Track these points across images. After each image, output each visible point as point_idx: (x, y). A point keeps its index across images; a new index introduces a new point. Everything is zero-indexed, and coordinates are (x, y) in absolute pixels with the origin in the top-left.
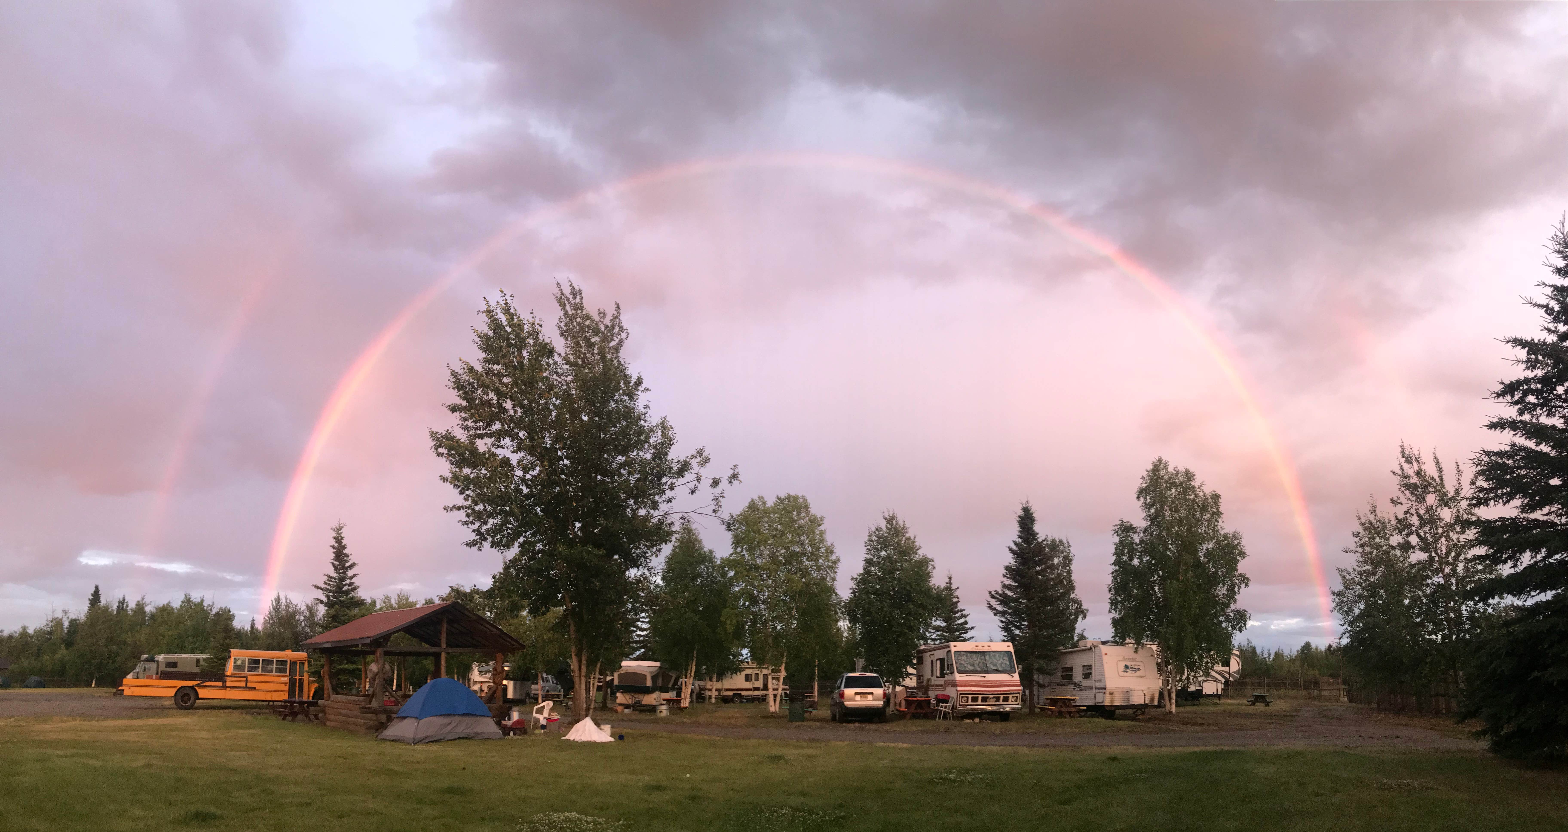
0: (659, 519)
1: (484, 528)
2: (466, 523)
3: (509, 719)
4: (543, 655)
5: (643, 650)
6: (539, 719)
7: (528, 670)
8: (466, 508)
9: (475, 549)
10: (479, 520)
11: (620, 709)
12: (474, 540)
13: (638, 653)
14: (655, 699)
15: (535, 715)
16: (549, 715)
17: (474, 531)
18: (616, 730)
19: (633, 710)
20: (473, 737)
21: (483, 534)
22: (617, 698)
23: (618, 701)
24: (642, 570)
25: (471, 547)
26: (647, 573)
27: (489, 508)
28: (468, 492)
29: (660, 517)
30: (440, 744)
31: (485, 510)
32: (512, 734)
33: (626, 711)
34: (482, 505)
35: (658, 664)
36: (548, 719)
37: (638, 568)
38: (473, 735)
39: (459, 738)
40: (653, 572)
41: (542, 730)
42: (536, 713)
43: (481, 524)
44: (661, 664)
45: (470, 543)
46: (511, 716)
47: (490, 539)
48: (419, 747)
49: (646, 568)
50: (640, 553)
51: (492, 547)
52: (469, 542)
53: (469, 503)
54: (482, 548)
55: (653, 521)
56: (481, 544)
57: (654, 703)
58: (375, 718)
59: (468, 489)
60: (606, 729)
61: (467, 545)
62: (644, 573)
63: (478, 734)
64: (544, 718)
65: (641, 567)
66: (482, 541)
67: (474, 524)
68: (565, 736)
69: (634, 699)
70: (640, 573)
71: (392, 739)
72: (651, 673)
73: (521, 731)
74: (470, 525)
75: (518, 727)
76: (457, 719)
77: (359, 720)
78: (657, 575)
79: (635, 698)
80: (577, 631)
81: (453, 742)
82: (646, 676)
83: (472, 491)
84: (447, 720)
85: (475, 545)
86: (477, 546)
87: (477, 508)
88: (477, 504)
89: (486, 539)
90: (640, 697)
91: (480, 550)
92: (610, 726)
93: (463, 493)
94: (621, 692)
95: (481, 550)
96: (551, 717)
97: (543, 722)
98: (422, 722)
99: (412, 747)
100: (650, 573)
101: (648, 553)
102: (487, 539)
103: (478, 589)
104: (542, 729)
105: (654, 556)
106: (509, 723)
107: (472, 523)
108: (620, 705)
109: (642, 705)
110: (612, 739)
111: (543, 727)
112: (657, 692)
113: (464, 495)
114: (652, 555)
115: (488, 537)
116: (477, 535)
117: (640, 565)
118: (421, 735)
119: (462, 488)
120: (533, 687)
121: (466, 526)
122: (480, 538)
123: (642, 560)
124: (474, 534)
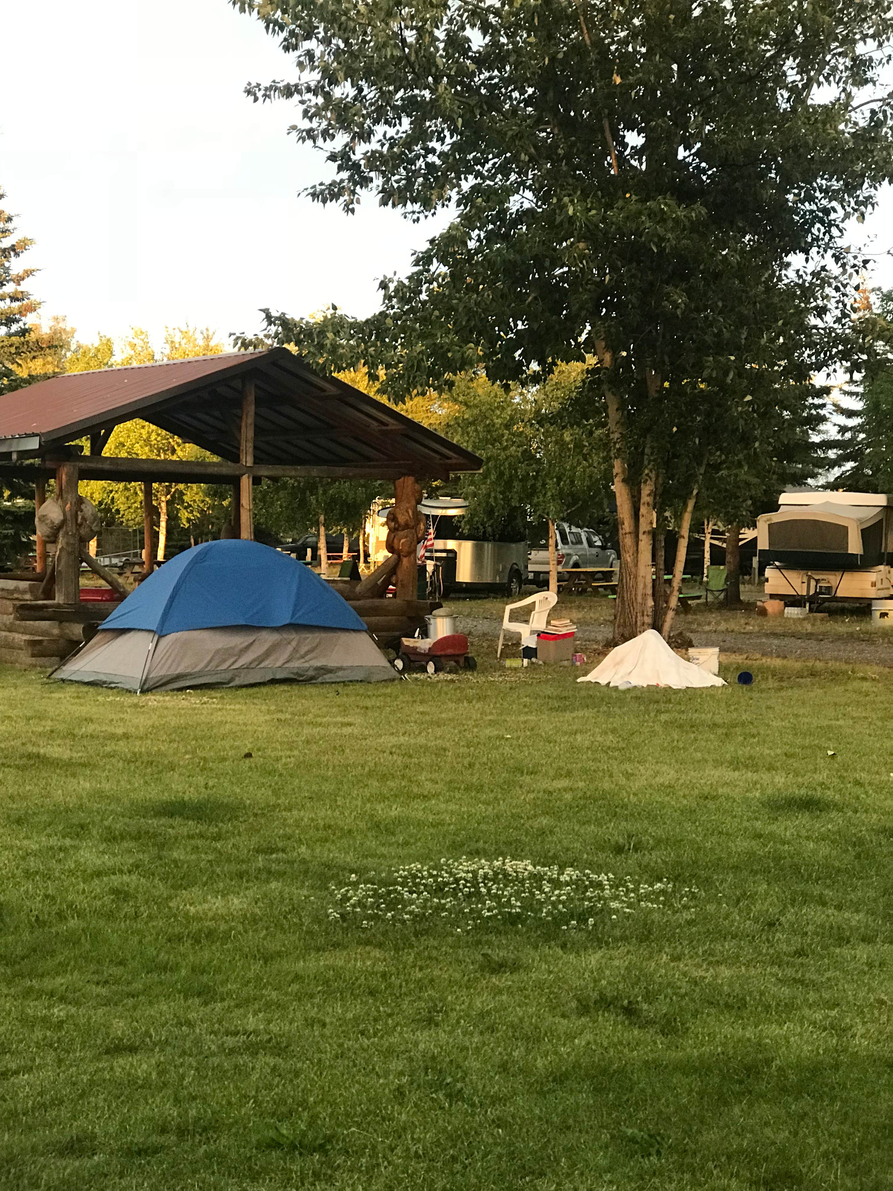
0: (873, 112)
1: (361, 149)
2: (310, 134)
3: (425, 634)
4: (559, 479)
5: (849, 465)
6: (519, 634)
7: (515, 513)
8: (309, 90)
9: (335, 207)
10: (347, 128)
11: (772, 606)
12: (333, 184)
13: (836, 472)
14: (874, 584)
15: (507, 624)
16: (548, 623)
17: (333, 157)
18: (738, 659)
19: (811, 610)
20: (312, 678)
21: (356, 166)
22: (767, 580)
23: (769, 588)
24: (817, 258)
25: (324, 201)
26: (835, 269)
27: (370, 93)
28: (307, 45)
29: (876, 106)
30: (213, 693)
31: (359, 97)
32: (431, 668)
33: (792, 612)
34: (348, 84)
35: (881, 499)
36: (541, 635)
37: (807, 253)
38: (311, 673)
39: (274, 682)
40: (852, 262)
41: (526, 661)
42: (511, 620)
43: (353, 139)
44: (888, 500)
45: (322, 192)
46: (431, 628)
47: (378, 181)
48: (153, 700)
49: (830, 252)
50: (812, 212)
51: (384, 203)
52: (319, 188)
53: (313, 77)
54: (355, 206)
55: (855, 116)
56: (353, 192)
57: (872, 593)
58: (56, 631)
59: (308, 37)
60: (702, 659)
61: (314, 195)
62: (823, 268)
63: (325, 670)
64: (532, 632)
65: (814, 250)
66: (355, 184)
67: (333, 137)
68: (585, 674)
69: (813, 583)
70: (811, 267)
71: (86, 680)
72: (860, 521)
73: (457, 662)
74: (320, 141)
75: (449, 651)
76: (268, 639)
77: (17, 636)
78: (862, 271)
79: (817, 581)
80: (628, 421)
81: (251, 691)
82: (846, 528)
83: (321, 41)
84: (237, 641)
85: (335, 196)
86: (342, 199)
87: (338, 92)
88: (334, 81)
89: (365, 181)
90: (831, 579)
91: (349, 209)
92: (717, 650)
93: (295, 48)
94: (777, 567)
95: (353, 211)
96: (551, 630)
97: (529, 641)
98: (165, 641)
99: (139, 699)
100: (844, 265)
101: (835, 211)
102: (371, 180)
103: (341, 317)
104: (525, 657)
105: (853, 219)
106: (424, 644)
107: (326, 134)
108: (772, 596)
109: (835, 599)
110: (719, 682)
111: (529, 653)
112: (881, 567)
113: (297, 53)
114: (847, 216)
115: (372, 174)
116: (340, 168)
117: (811, 245)
118: (160, 672)
119: (292, 33)
120: (535, 555)
121: (309, 143)
122: (351, 178)
123: (817, 229)
124: (334, 165)
